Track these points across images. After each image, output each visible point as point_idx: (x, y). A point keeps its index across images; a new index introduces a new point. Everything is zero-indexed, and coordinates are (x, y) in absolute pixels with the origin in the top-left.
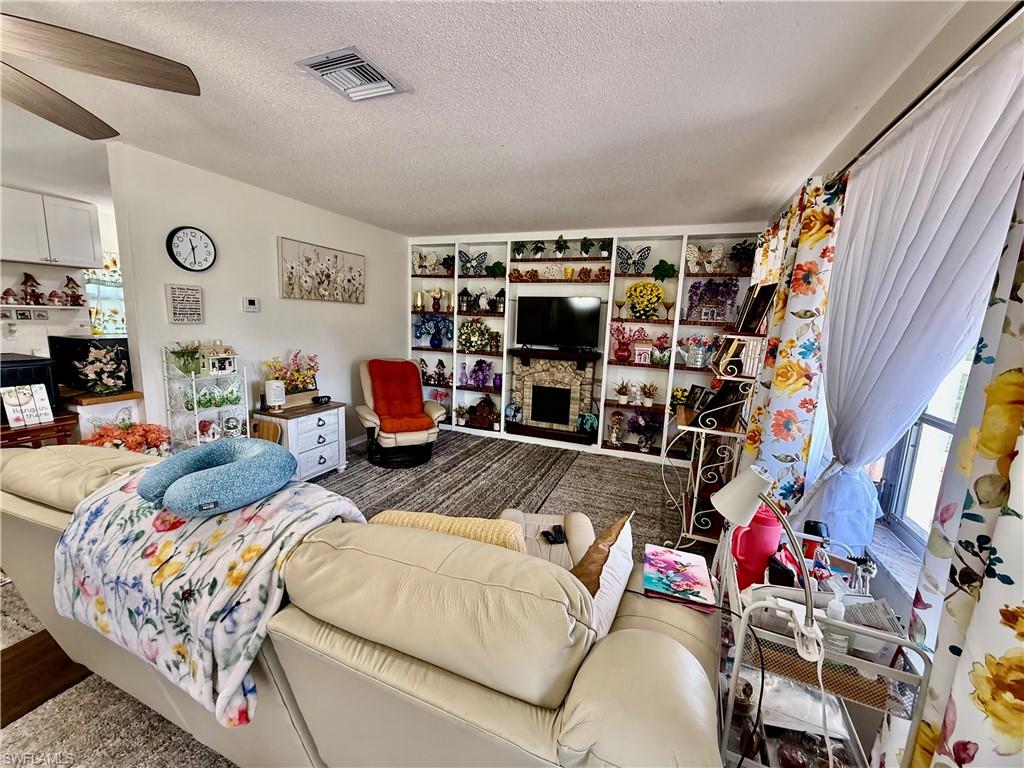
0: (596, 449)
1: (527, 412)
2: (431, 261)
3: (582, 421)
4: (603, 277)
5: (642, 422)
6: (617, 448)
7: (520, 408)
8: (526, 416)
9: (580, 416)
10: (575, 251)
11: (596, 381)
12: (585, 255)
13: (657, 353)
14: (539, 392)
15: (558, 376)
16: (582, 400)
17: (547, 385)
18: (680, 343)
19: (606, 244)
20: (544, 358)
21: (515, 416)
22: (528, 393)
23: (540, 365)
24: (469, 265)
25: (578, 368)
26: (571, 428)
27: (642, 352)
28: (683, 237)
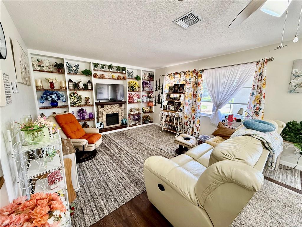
0: (128, 128)
1: (105, 123)
2: (46, 63)
3: (123, 122)
4: (124, 79)
5: (137, 117)
6: (132, 126)
7: (102, 123)
8: (104, 126)
9: (122, 120)
10: (115, 70)
11: (125, 109)
12: (119, 72)
13: (138, 99)
14: (108, 116)
15: (114, 110)
16: (122, 115)
17: (111, 113)
18: (143, 96)
19: (124, 69)
20: (109, 104)
21: (100, 126)
22: (105, 117)
23: (107, 107)
24: (72, 69)
25: (120, 106)
26: (120, 124)
27: (135, 98)
28: (141, 70)
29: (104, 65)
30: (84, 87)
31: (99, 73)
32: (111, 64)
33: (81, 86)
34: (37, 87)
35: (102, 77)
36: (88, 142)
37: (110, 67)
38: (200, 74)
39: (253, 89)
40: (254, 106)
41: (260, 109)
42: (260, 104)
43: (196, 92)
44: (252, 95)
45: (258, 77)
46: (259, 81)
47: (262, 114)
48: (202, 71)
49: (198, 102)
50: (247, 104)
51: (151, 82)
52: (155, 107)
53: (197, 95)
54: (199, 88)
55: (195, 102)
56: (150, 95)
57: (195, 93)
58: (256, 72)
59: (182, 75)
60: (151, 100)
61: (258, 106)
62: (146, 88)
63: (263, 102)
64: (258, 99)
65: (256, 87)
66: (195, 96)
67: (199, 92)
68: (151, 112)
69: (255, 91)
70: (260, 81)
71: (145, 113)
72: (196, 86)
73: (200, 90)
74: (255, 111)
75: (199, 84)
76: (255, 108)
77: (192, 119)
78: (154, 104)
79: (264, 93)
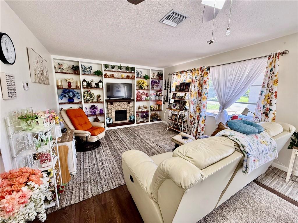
0: (135, 125)
1: (114, 119)
2: (65, 66)
3: (130, 118)
4: (133, 78)
5: (145, 115)
6: (140, 123)
7: (111, 119)
8: (113, 121)
9: (130, 117)
10: (123, 70)
11: (134, 106)
12: (127, 71)
13: (146, 98)
14: (117, 112)
15: (123, 107)
16: (130, 112)
17: (119, 110)
18: (151, 95)
19: (133, 69)
20: (118, 102)
21: (110, 121)
22: (114, 113)
23: (116, 104)
24: (86, 70)
25: (128, 104)
26: (128, 121)
27: (144, 97)
28: (150, 69)
29: (114, 66)
30: (95, 86)
31: (109, 73)
32: (121, 65)
33: (93, 85)
34: (58, 86)
35: (112, 76)
36: (90, 134)
37: (120, 67)
38: (206, 71)
39: (263, 88)
40: (264, 107)
41: (270, 110)
42: (271, 104)
43: (202, 91)
44: (261, 94)
45: (268, 73)
46: (269, 78)
47: (273, 116)
48: (209, 68)
49: (203, 101)
50: (256, 104)
51: (160, 81)
52: (163, 106)
53: (203, 94)
54: (204, 86)
55: (201, 100)
56: (158, 93)
57: (200, 91)
58: (267, 67)
59: (189, 73)
60: (160, 98)
61: (268, 106)
62: (155, 87)
63: (274, 101)
64: (268, 99)
65: (266, 85)
66: (200, 94)
67: (204, 91)
68: (159, 110)
69: (265, 90)
70: (271, 78)
71: (153, 111)
72: (202, 83)
73: (206, 88)
74: (265, 113)
75: (205, 82)
76: (265, 109)
77: (196, 118)
78: (163, 102)
79: (276, 92)
